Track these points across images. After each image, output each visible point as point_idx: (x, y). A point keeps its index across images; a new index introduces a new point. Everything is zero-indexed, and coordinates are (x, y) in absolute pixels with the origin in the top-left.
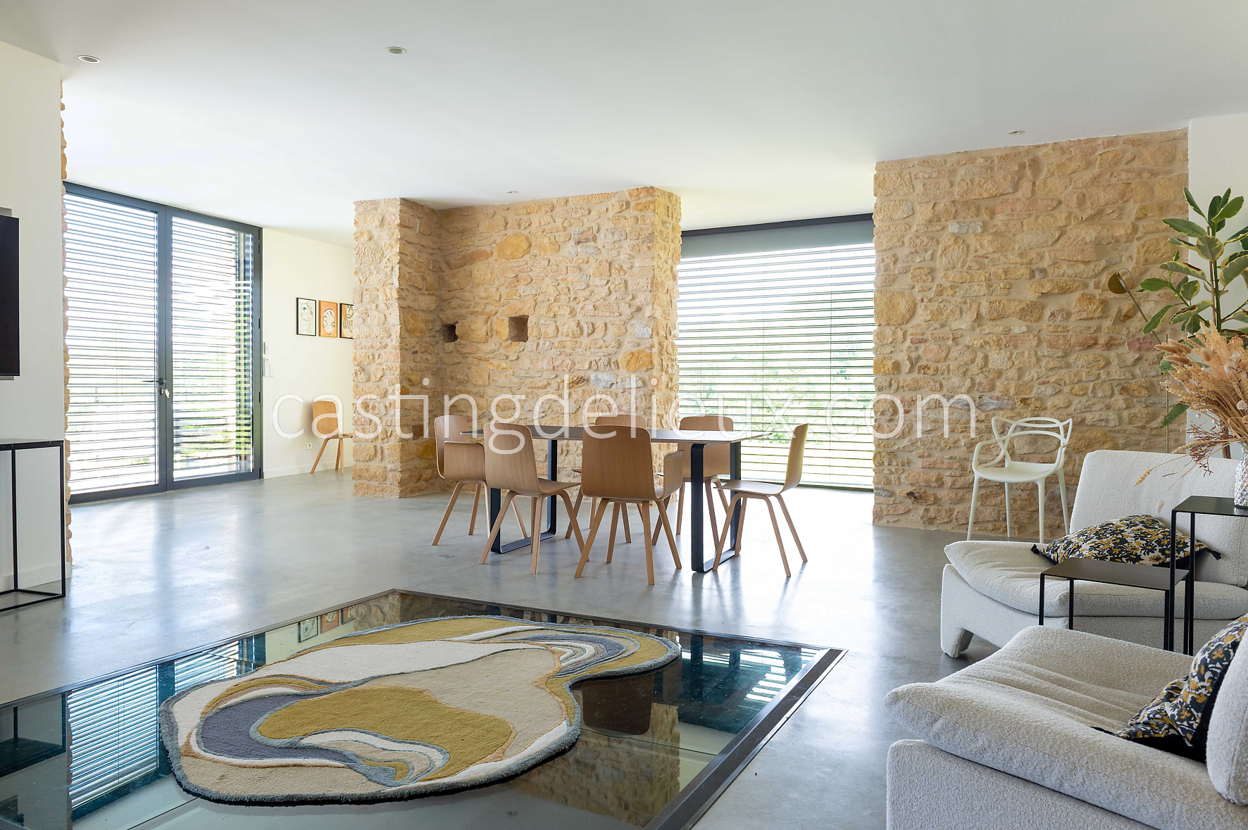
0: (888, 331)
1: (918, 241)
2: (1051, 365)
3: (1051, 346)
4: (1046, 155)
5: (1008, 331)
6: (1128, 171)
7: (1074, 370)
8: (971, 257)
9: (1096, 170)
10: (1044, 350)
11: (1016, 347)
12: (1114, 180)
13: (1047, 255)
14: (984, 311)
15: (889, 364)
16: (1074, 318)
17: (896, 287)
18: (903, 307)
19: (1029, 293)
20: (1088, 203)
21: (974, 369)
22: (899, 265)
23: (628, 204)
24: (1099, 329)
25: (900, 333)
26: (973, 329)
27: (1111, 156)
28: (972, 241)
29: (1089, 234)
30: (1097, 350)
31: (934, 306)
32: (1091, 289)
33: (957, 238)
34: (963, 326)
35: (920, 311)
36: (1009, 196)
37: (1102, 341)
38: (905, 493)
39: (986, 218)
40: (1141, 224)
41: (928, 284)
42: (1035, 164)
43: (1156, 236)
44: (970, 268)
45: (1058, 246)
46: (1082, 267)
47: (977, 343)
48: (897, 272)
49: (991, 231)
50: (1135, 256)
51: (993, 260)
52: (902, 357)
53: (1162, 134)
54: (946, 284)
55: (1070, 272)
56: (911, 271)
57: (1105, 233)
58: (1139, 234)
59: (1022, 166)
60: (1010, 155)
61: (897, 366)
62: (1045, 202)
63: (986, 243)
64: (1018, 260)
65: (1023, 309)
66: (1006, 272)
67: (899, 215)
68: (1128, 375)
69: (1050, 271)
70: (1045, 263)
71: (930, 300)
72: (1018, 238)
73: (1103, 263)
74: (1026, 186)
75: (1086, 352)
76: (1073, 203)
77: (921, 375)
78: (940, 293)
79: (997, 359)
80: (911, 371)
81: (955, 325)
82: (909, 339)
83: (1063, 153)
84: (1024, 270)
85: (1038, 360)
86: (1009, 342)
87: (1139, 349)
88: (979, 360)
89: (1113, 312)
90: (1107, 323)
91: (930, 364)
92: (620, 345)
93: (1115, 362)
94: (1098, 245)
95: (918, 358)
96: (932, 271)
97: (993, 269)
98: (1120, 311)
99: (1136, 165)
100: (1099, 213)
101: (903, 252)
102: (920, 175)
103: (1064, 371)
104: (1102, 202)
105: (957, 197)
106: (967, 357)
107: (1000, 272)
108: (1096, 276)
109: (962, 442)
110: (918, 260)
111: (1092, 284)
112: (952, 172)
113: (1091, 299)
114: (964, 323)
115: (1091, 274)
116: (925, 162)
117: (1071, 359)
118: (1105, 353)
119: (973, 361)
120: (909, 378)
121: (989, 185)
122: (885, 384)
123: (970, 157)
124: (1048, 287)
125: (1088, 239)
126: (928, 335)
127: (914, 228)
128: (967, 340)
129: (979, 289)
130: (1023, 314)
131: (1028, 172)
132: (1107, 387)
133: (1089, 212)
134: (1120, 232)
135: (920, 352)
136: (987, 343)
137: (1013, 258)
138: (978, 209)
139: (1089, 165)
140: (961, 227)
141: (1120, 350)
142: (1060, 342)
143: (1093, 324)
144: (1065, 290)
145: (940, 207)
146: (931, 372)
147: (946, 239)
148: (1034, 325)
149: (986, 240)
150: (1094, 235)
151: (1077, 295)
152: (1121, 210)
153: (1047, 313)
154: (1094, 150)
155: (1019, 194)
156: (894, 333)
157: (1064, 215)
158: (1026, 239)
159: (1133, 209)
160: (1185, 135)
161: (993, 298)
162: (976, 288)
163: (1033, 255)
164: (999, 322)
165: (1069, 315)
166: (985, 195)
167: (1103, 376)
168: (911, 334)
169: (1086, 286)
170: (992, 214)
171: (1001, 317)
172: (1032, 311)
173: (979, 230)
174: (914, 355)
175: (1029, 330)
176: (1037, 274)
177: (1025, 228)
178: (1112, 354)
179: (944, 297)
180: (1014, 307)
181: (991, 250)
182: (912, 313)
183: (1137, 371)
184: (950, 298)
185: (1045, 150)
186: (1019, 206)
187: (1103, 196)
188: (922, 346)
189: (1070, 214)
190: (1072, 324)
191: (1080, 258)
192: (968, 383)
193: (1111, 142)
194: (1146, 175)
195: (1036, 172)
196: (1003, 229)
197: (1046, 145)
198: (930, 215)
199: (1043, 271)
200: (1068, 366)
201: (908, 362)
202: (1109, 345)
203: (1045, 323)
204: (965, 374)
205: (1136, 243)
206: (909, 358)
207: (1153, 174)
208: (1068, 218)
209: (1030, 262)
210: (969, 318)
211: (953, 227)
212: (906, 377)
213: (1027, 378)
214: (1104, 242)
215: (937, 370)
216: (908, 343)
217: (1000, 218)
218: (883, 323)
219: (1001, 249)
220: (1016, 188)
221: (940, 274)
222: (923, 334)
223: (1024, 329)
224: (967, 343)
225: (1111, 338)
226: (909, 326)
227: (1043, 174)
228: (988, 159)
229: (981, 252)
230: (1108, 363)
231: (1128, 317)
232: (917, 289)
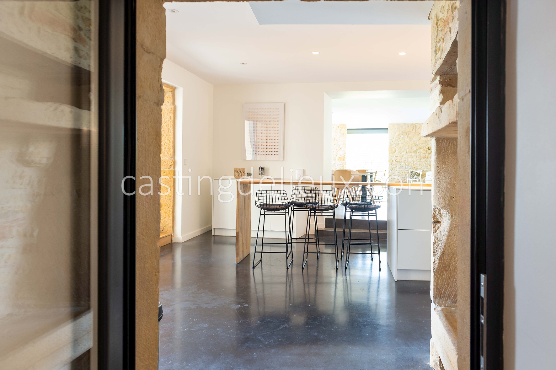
0: (391, 154)
1: (397, 138)
2: (418, 161)
5: (411, 155)
8: (405, 142)
10: (417, 159)
11: (413, 158)
14: (408, 151)
15: (391, 160)
16: (422, 153)
17: (392, 146)
18: (394, 150)
19: (415, 149)
21: (406, 162)
22: (393, 142)
23: (338, 127)
24: (426, 155)
25: (393, 155)
26: (406, 154)
28: (405, 139)
30: (425, 159)
31: (399, 150)
32: (424, 148)
33: (403, 138)
35: (397, 151)
36: (411, 132)
37: (426, 157)
41: (398, 146)
42: (416, 126)
44: (405, 144)
45: (419, 141)
46: (423, 145)
47: (406, 157)
51: (409, 143)
52: (393, 159)
54: (401, 146)
55: (421, 145)
56: (395, 144)
59: (414, 127)
60: (412, 125)
61: (393, 161)
66: (411, 145)
67: (393, 133)
70: (417, 144)
72: (413, 139)
73: (426, 144)
77: (397, 163)
78: (400, 148)
79: (410, 160)
81: (403, 154)
82: (395, 156)
84: (414, 145)
85: (416, 160)
90: (427, 154)
91: (399, 160)
92: (336, 156)
93: (428, 161)
94: (426, 141)
95: (396, 159)
96: (399, 144)
105: (403, 131)
106: (405, 159)
108: (425, 146)
109: (404, 175)
110: (396, 142)
111: (425, 148)
112: (402, 127)
113: (424, 150)
116: (398, 124)
117: (422, 160)
121: (408, 129)
122: (391, 164)
123: (405, 124)
124: (418, 148)
126: (398, 155)
127: (396, 136)
128: (405, 156)
130: (414, 152)
131: (415, 128)
136: (408, 157)
137: (412, 142)
138: (406, 134)
140: (404, 136)
141: (429, 159)
142: (420, 157)
143: (425, 154)
144: (420, 149)
145: (400, 133)
146: (399, 162)
147: (401, 138)
149: (408, 139)
151: (422, 149)
153: (418, 152)
155: (413, 131)
161: (409, 149)
162: (406, 147)
166: (408, 131)
170: (409, 134)
171: (410, 152)
172: (415, 152)
173: (407, 137)
175: (415, 155)
177: (414, 137)
178: (428, 159)
182: (395, 151)
184: (402, 149)
186: (413, 133)
188: (397, 157)
191: (423, 143)
192: (405, 164)
195: (416, 128)
196: (410, 137)
199: (417, 145)
200: (421, 161)
202: (427, 158)
203: (417, 154)
204: (404, 162)
209: (415, 143)
210: (405, 152)
211: (402, 136)
212: (394, 163)
213: (415, 163)
215: (400, 162)
217: (410, 135)
219: (410, 141)
220: (413, 130)
226: (395, 154)
227: (417, 128)
228: (408, 125)
229: (407, 141)
230: (427, 161)
231: (430, 153)
232: (396, 147)
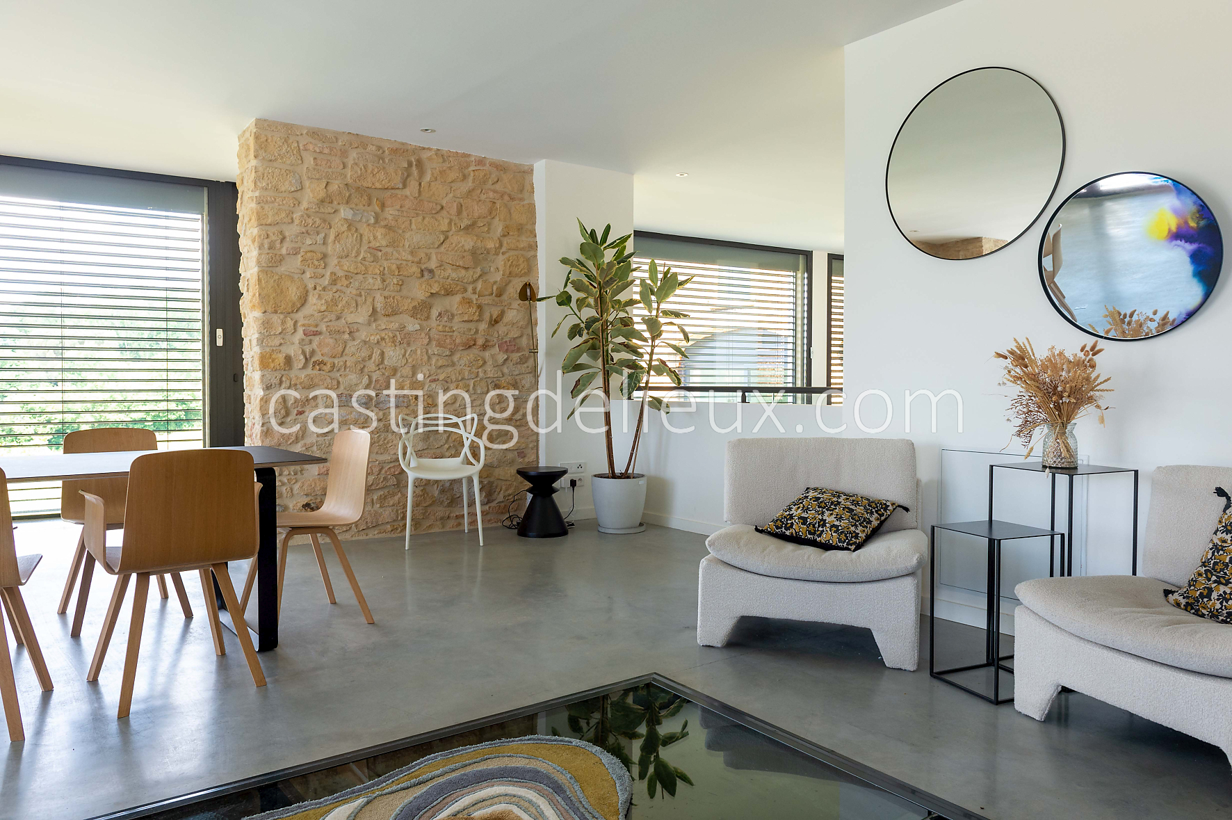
0: (276, 319)
1: (310, 221)
2: (440, 363)
3: (439, 345)
4: (430, 159)
5: (402, 328)
6: (495, 191)
7: (458, 368)
8: (364, 247)
9: (469, 184)
10: (434, 349)
11: (409, 344)
12: (483, 197)
13: (434, 257)
14: (379, 306)
15: (280, 358)
16: (456, 319)
17: (282, 269)
18: (293, 293)
19: (418, 291)
20: (464, 214)
21: (371, 365)
22: (287, 245)
24: (477, 331)
25: (290, 323)
26: (369, 324)
27: (482, 174)
28: (364, 230)
29: (468, 242)
30: (475, 351)
31: (328, 296)
32: (469, 294)
33: (350, 224)
34: (360, 320)
35: (312, 299)
36: (397, 191)
37: (480, 342)
38: (300, 505)
39: (378, 209)
40: (505, 241)
41: (320, 271)
42: (420, 163)
43: (515, 253)
44: (364, 259)
45: (442, 249)
46: (463, 272)
47: (374, 339)
48: (284, 251)
49: (383, 223)
50: (501, 269)
51: (386, 254)
52: (293, 350)
53: (516, 165)
54: (340, 273)
55: (454, 275)
56: (302, 254)
57: (479, 244)
58: (504, 249)
59: (410, 164)
60: (400, 150)
61: (288, 360)
62: (431, 205)
63: (379, 235)
64: (410, 258)
65: (415, 307)
66: (399, 268)
67: (286, 186)
68: (500, 374)
69: (437, 272)
70: (433, 264)
71: (324, 289)
72: (407, 235)
73: (478, 271)
74: (413, 184)
75: (466, 352)
76: (454, 210)
77: (316, 372)
78: (334, 282)
79: (393, 355)
80: (304, 367)
81: (351, 318)
82: (300, 331)
83: (444, 161)
84: (415, 269)
85: (429, 358)
86: (405, 339)
87: (507, 351)
88: (376, 356)
89: (487, 316)
90: (483, 326)
91: (326, 359)
93: (490, 362)
94: (474, 253)
95: (313, 353)
96: (325, 256)
97: (386, 264)
98: (491, 316)
99: (498, 187)
100: (474, 224)
101: (291, 231)
102: (311, 147)
103: (450, 369)
104: (476, 215)
105: (349, 181)
106: (364, 353)
107: (394, 267)
108: (475, 281)
110: (309, 242)
111: (470, 289)
112: (344, 153)
113: (469, 302)
114: (361, 316)
115: (470, 280)
116: (315, 133)
117: (456, 358)
118: (481, 354)
119: (370, 357)
120: (303, 375)
121: (382, 175)
122: (275, 381)
123: (361, 142)
124: (435, 289)
125: (467, 247)
126: (323, 327)
127: (305, 205)
128: (363, 335)
129: (374, 282)
130: (414, 312)
131: (415, 171)
132: (483, 384)
133: (465, 222)
134: (490, 245)
135: (315, 345)
136: (383, 339)
137: (406, 255)
138: (370, 199)
139: (465, 177)
140: (354, 215)
141: (493, 351)
142: (448, 341)
143: (472, 326)
144: (449, 293)
145: (334, 187)
146: (327, 368)
147: (338, 224)
148: (424, 323)
149: (380, 233)
150: (472, 244)
151: (458, 298)
152: (490, 224)
153: (435, 313)
154: (468, 166)
155: (407, 192)
156: (283, 323)
157: (447, 221)
158: (414, 237)
159: (498, 227)
160: (530, 171)
161: (386, 293)
162: (371, 280)
163: (423, 255)
164: (392, 319)
165: (453, 315)
166: (378, 185)
167: (481, 375)
168: (303, 325)
169: (465, 290)
170: (383, 206)
171: (394, 313)
172: (421, 310)
173: (372, 221)
174: (308, 349)
175: (422, 329)
176: (426, 273)
177: (413, 227)
178: (487, 354)
179: (338, 287)
180: (407, 305)
181: (384, 243)
182: (304, 300)
183: (506, 370)
184: (344, 289)
185: (429, 154)
186: (408, 204)
187: (478, 210)
188: (316, 340)
189: (451, 220)
190: (456, 324)
191: (461, 263)
192: (365, 380)
193: (481, 162)
194: (506, 198)
195: (422, 173)
196: (393, 223)
197: (429, 149)
198: (322, 194)
199: (431, 271)
200: (453, 364)
201: (302, 357)
202: (485, 347)
203: (433, 323)
204: (362, 370)
205: (501, 257)
206: (304, 353)
207: (512, 199)
208: (450, 223)
209: (419, 262)
210: (365, 311)
211: (345, 212)
212: (299, 373)
214: (479, 252)
215: (333, 366)
216: (300, 333)
217: (390, 213)
218: (270, 310)
219: (393, 244)
220: (405, 186)
221: (333, 261)
222: (317, 326)
223: (417, 327)
224: (363, 338)
225: (487, 341)
226: (299, 316)
227: (428, 177)
228: (379, 148)
229: (375, 244)
230: (485, 363)
231: (496, 322)
232: (308, 275)
